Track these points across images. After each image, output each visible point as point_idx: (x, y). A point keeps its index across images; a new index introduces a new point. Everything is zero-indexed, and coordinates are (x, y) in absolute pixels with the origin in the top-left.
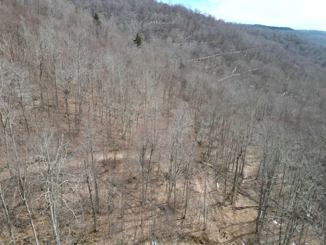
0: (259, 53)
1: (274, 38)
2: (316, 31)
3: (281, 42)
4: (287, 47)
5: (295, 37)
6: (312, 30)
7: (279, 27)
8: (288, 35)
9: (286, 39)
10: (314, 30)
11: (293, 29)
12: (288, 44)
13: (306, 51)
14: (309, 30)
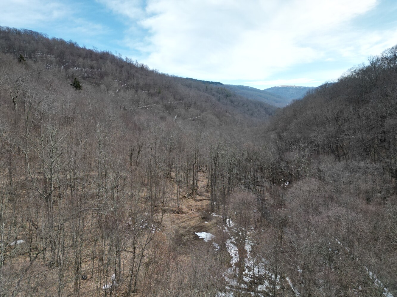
0: (195, 103)
1: (206, 91)
2: (243, 86)
3: (213, 95)
4: (219, 99)
5: (225, 91)
6: (239, 85)
7: (210, 81)
8: (218, 88)
9: (217, 92)
10: (241, 86)
11: (223, 84)
12: (220, 97)
13: (236, 103)
14: (237, 85)
